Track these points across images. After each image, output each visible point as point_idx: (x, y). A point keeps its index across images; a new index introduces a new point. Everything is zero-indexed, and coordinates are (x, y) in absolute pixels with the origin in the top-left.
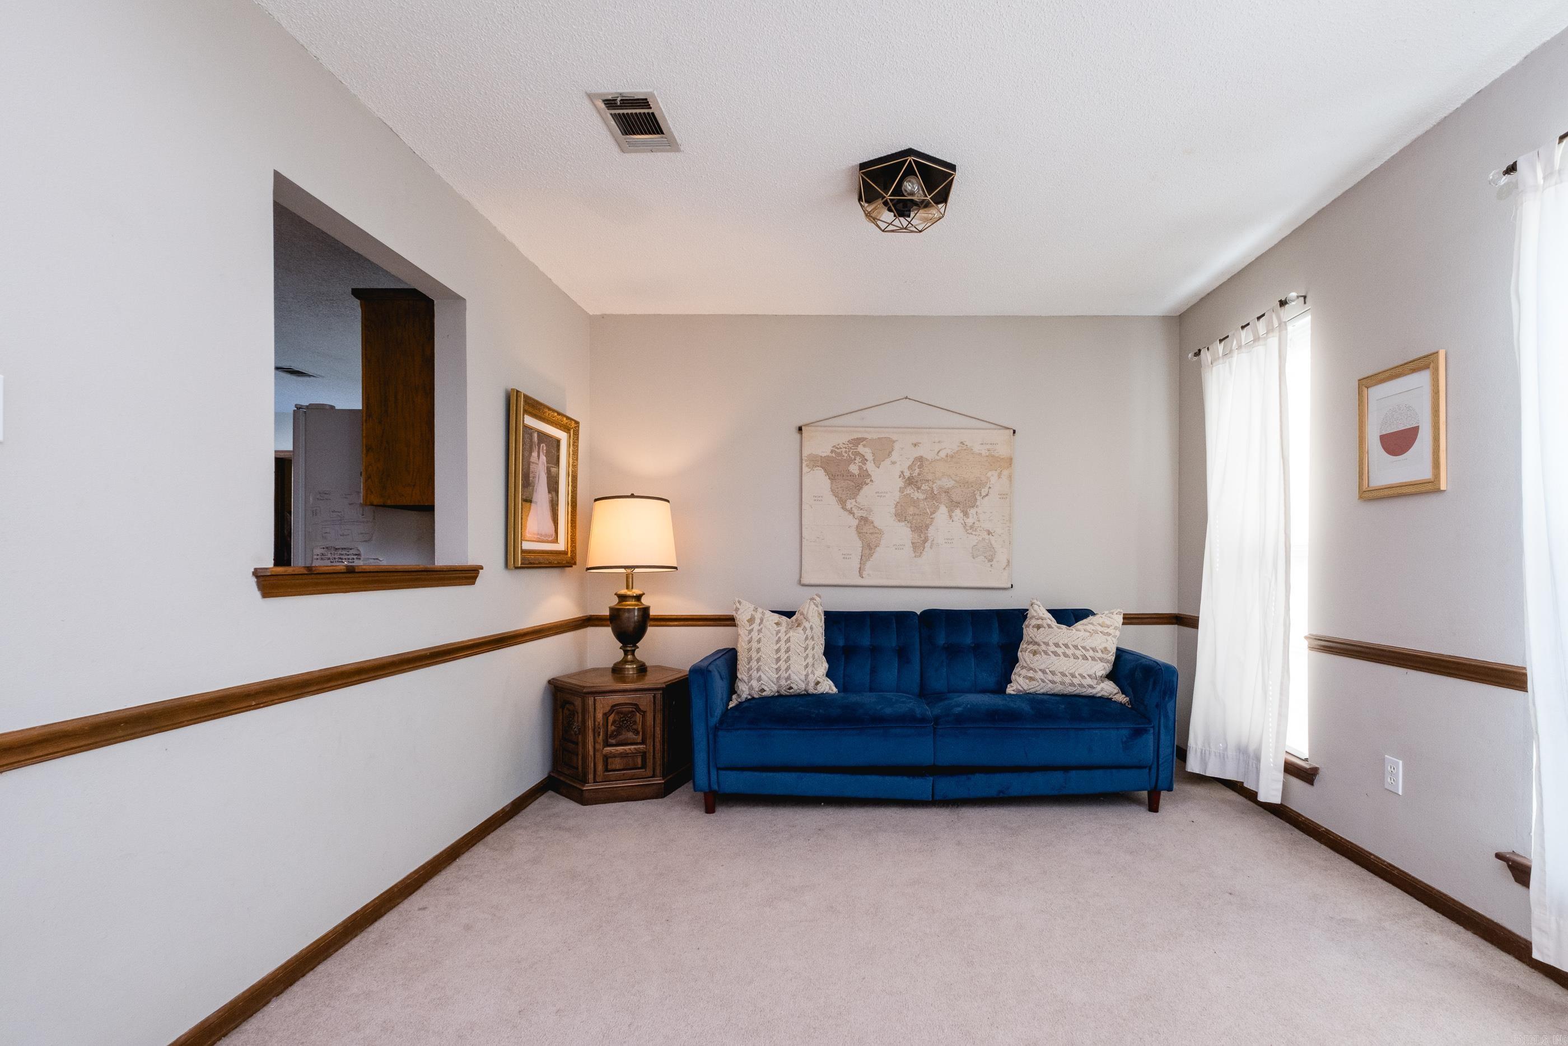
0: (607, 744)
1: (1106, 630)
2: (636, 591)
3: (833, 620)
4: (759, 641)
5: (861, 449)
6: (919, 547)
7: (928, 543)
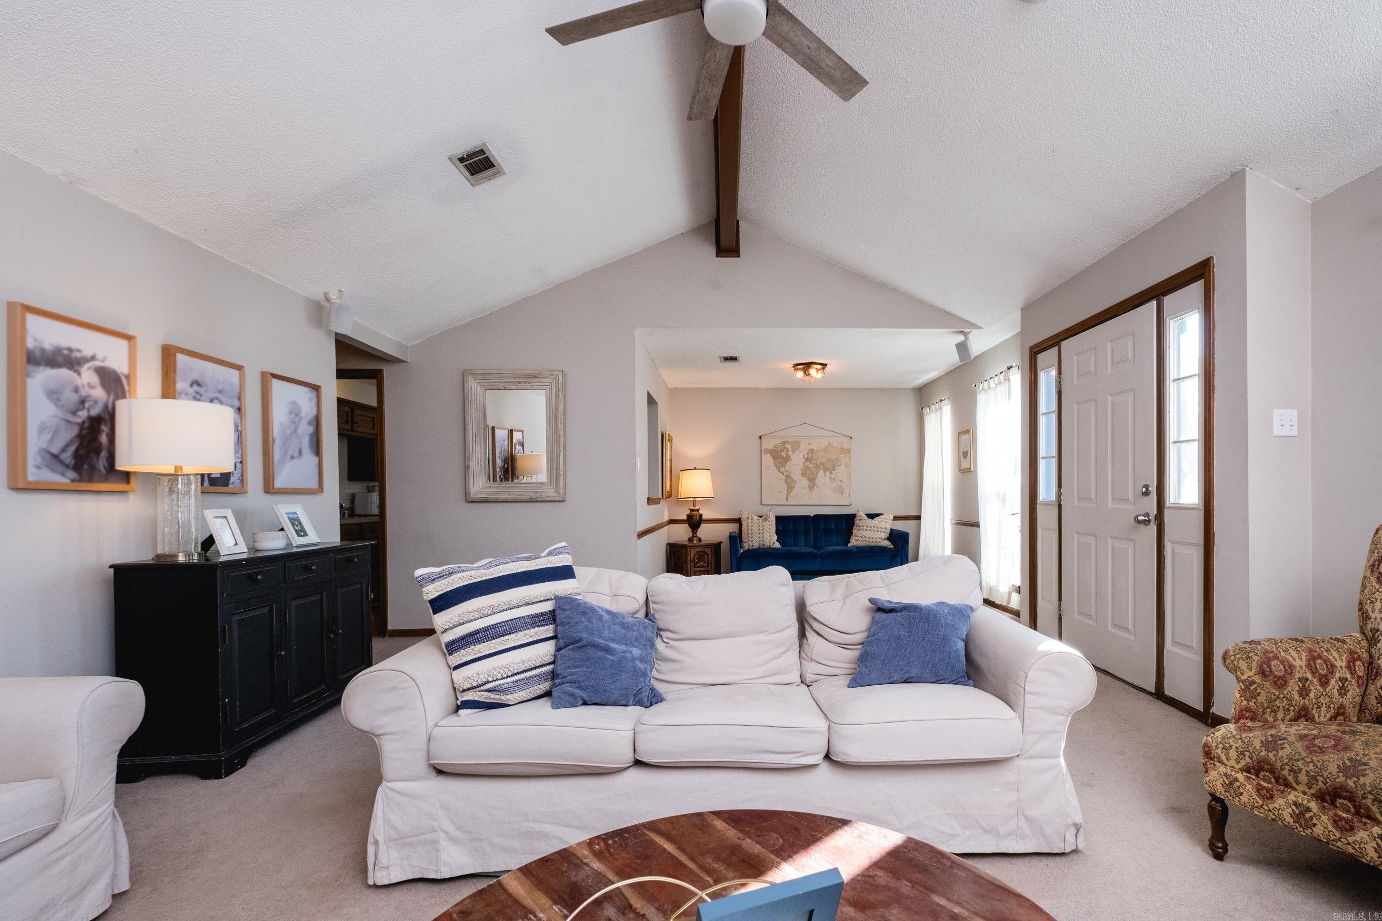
0: (695, 567)
1: (885, 521)
2: (697, 508)
3: (779, 519)
4: (752, 526)
5: (786, 446)
6: (811, 488)
7: (815, 487)
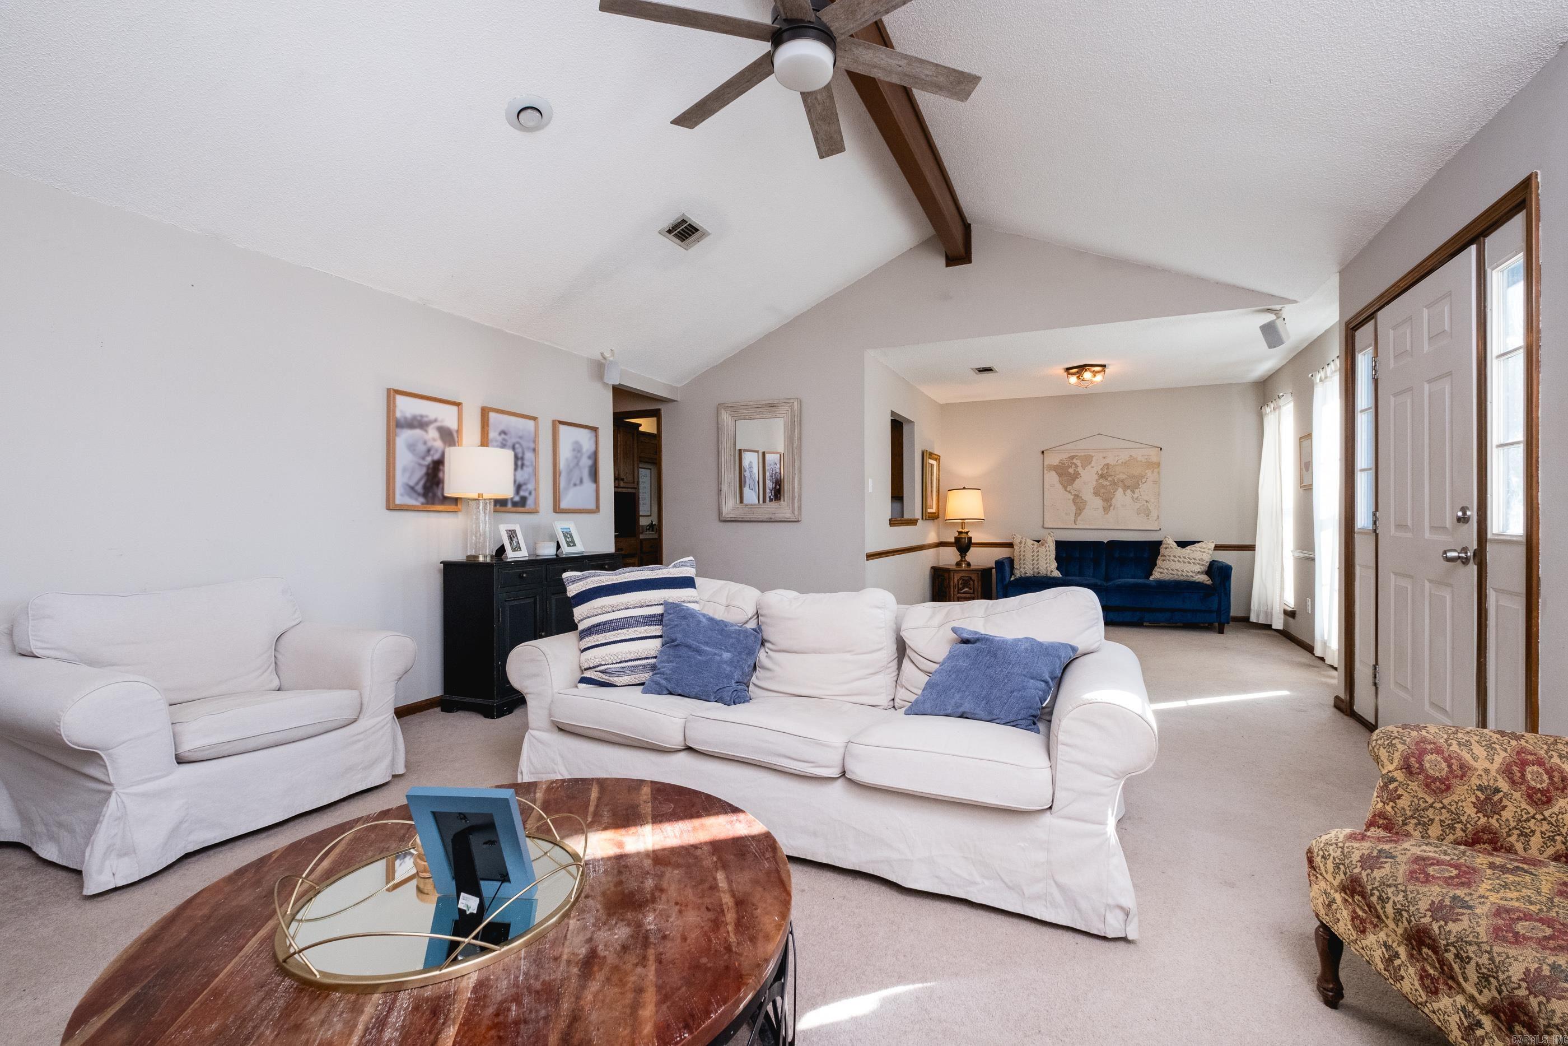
0: (959, 593)
1: (1203, 550)
2: (966, 530)
3: (1060, 545)
4: (1024, 552)
5: (1075, 461)
6: (1106, 510)
7: (1112, 508)
